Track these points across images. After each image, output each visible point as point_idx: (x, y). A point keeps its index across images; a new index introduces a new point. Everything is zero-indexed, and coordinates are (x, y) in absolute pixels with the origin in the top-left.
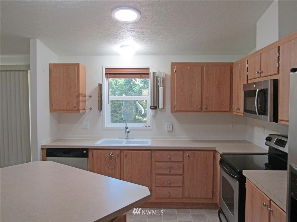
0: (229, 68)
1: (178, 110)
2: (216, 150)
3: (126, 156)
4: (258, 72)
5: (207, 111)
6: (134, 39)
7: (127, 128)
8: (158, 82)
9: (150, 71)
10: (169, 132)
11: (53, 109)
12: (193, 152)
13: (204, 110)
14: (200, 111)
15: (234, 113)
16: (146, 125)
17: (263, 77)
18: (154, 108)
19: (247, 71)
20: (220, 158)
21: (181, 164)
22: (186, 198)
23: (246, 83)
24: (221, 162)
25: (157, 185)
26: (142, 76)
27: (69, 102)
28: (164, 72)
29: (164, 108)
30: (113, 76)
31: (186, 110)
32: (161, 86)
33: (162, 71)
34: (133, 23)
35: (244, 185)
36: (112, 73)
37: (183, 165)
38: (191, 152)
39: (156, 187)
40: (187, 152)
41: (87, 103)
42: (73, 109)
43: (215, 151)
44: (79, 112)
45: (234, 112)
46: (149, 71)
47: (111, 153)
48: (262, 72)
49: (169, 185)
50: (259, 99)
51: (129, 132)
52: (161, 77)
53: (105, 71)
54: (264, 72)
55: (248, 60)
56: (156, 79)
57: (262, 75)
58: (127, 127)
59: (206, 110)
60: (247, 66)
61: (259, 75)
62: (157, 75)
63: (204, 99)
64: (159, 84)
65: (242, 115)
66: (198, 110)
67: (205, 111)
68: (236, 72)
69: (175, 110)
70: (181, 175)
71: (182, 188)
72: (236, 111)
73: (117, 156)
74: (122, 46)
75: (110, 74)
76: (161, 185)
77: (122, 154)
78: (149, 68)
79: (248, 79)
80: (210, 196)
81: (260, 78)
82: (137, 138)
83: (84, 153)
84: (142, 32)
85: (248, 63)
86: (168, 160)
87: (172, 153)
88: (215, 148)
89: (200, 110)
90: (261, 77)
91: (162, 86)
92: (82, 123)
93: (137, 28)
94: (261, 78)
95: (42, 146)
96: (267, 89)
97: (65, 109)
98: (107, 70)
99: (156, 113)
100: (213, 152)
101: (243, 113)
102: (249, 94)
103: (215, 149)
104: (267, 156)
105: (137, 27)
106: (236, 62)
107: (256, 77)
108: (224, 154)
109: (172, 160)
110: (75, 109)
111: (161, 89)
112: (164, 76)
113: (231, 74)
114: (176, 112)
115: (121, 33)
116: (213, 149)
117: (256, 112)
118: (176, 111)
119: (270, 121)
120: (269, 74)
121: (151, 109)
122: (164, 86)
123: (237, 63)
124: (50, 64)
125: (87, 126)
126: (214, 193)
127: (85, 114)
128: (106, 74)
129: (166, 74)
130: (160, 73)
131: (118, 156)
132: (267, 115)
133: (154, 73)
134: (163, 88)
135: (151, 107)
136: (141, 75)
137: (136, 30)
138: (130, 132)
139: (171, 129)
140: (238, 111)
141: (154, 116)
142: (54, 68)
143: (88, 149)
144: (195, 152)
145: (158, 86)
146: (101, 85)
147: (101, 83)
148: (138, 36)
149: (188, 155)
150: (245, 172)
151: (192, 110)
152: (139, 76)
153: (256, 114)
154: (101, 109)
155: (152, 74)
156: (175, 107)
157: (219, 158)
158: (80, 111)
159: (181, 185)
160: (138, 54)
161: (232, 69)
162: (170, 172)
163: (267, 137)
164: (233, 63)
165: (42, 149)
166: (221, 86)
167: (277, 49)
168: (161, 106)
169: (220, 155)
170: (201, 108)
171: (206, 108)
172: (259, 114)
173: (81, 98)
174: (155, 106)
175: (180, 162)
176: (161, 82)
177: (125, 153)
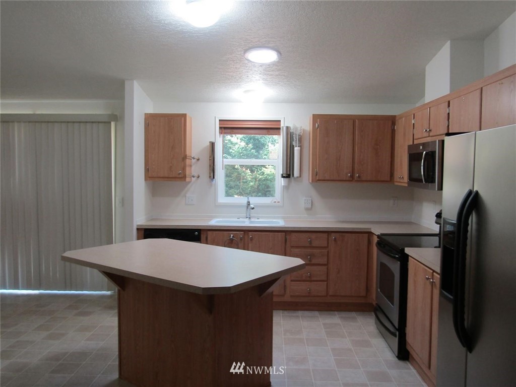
0: (390, 123)
1: (320, 179)
2: (371, 232)
3: (252, 239)
4: (426, 131)
6: (264, 83)
7: (249, 204)
8: (293, 140)
9: (282, 125)
10: (307, 209)
11: (150, 175)
12: (340, 234)
13: (356, 179)
14: (351, 181)
15: (396, 184)
16: (275, 201)
17: (431, 137)
18: (288, 175)
19: (414, 129)
20: (378, 241)
21: (325, 251)
22: (330, 296)
23: (412, 144)
24: (379, 244)
25: (293, 278)
26: (269, 132)
27: (171, 167)
28: (301, 127)
29: (300, 176)
30: (229, 131)
31: (332, 179)
32: (296, 146)
33: (298, 125)
34: (269, 65)
35: (407, 265)
36: (228, 127)
37: (328, 252)
38: (338, 234)
39: (292, 281)
40: (333, 234)
41: (193, 168)
42: (178, 176)
43: (370, 234)
44: (185, 180)
45: (396, 182)
46: (280, 125)
47: (232, 235)
48: (430, 130)
49: (308, 279)
50: (426, 163)
51: (253, 208)
52: (298, 133)
53: (219, 124)
54: (432, 131)
55: (414, 114)
56: (290, 136)
57: (431, 134)
58: (249, 202)
59: (358, 179)
60: (413, 122)
61: (427, 134)
62: (291, 131)
63: (356, 165)
64: (294, 143)
65: (406, 185)
66: (347, 179)
68: (399, 128)
69: (317, 179)
70: (324, 265)
71: (326, 283)
72: (398, 180)
73: (239, 239)
74: (246, 92)
75: (225, 128)
76: (299, 279)
77: (246, 237)
78: (280, 121)
79: (415, 138)
80: (363, 293)
81: (428, 138)
82: (262, 217)
83: (195, 235)
84: (277, 75)
85: (414, 118)
86: (308, 245)
87: (313, 236)
88: (370, 229)
89: (351, 179)
90: (429, 136)
91: (299, 146)
92: (186, 196)
93: (273, 71)
94: (430, 138)
95: (137, 225)
96: (435, 152)
97: (167, 176)
98: (222, 122)
99: (289, 183)
100: (367, 235)
101: (408, 183)
102: (414, 158)
104: (437, 238)
105: (272, 69)
106: (399, 115)
107: (424, 136)
108: (383, 235)
109: (314, 245)
110: (180, 176)
111: (297, 149)
112: (301, 133)
113: (393, 131)
115: (249, 76)
116: (368, 231)
117: (422, 180)
118: (318, 180)
119: (438, 190)
120: (438, 134)
121: (283, 177)
122: (300, 146)
123: (401, 117)
124: (145, 114)
125: (192, 200)
126: (368, 289)
127: (190, 184)
128: (220, 128)
129: (304, 130)
130: (296, 129)
131: (241, 239)
132: (435, 182)
133: (287, 128)
134: (299, 148)
135: (282, 175)
137: (271, 73)
138: (255, 208)
139: (310, 206)
140: (401, 181)
141: (286, 188)
142: (151, 120)
143: (200, 230)
144: (344, 234)
145: (293, 146)
146: (214, 143)
147: (213, 141)
148: (271, 79)
149: (335, 238)
150: (408, 251)
151: (338, 179)
152: (265, 131)
153: (423, 182)
154: (214, 178)
155: (285, 128)
156: (317, 175)
157: (376, 240)
158: (187, 179)
159: (325, 279)
160: (269, 101)
161: (394, 124)
162: (310, 261)
163: (438, 213)
164: (395, 116)
165: (138, 229)
166: (378, 147)
167: (447, 104)
168: (296, 173)
169: (376, 237)
170: (352, 176)
171: (359, 177)
172: (426, 182)
173: (188, 161)
174: (288, 173)
175: (325, 247)
176: (296, 140)
177: (251, 235)
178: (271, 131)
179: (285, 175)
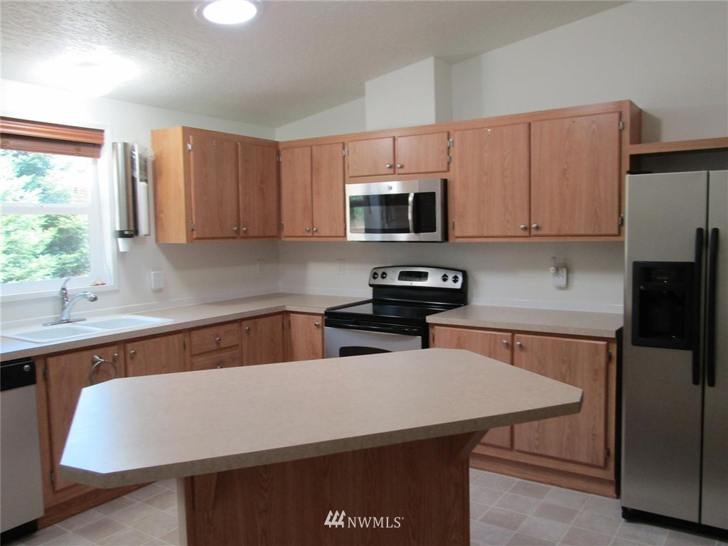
0: (275, 152)
3: (133, 357)
5: (246, 237)
7: (64, 292)
8: (134, 169)
9: (108, 139)
10: (158, 291)
12: (253, 321)
13: (241, 235)
15: (288, 239)
16: (97, 282)
17: (400, 174)
19: (345, 162)
21: (236, 352)
26: (80, 151)
32: (141, 180)
38: (251, 322)
40: (245, 323)
43: (284, 314)
45: (285, 237)
46: (103, 138)
51: (95, 299)
54: (406, 166)
55: (344, 143)
57: (400, 171)
58: (65, 289)
59: (245, 235)
60: (343, 153)
61: (387, 171)
63: (241, 210)
64: (137, 175)
66: (233, 235)
67: (243, 238)
68: (297, 160)
69: (195, 237)
73: (112, 361)
78: (102, 131)
79: (349, 175)
83: (24, 372)
85: (343, 148)
86: (217, 347)
87: (223, 330)
88: (284, 306)
89: (237, 235)
90: (394, 174)
100: (281, 316)
103: (284, 310)
109: (223, 345)
111: (141, 187)
114: (196, 241)
116: (282, 310)
117: (407, 230)
118: (196, 239)
120: (423, 171)
133: (125, 145)
134: (146, 184)
135: (120, 231)
136: (78, 147)
138: (98, 297)
140: (309, 235)
144: (256, 320)
145: (134, 179)
149: (248, 329)
151: (222, 235)
152: (70, 148)
153: (409, 232)
156: (193, 230)
161: (278, 154)
164: (278, 142)
166: (264, 186)
167: (446, 135)
168: (143, 227)
170: (238, 231)
171: (245, 231)
175: (236, 346)
177: (131, 349)
178: (83, 149)
179: (126, 233)
